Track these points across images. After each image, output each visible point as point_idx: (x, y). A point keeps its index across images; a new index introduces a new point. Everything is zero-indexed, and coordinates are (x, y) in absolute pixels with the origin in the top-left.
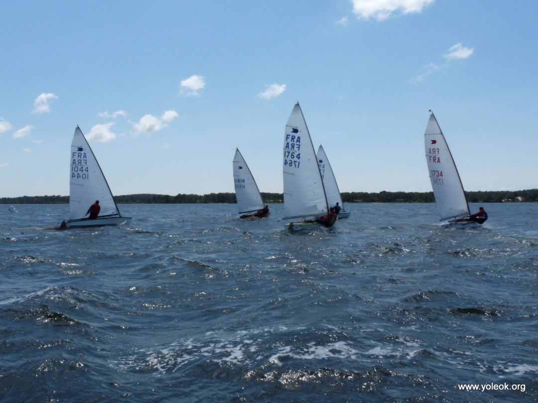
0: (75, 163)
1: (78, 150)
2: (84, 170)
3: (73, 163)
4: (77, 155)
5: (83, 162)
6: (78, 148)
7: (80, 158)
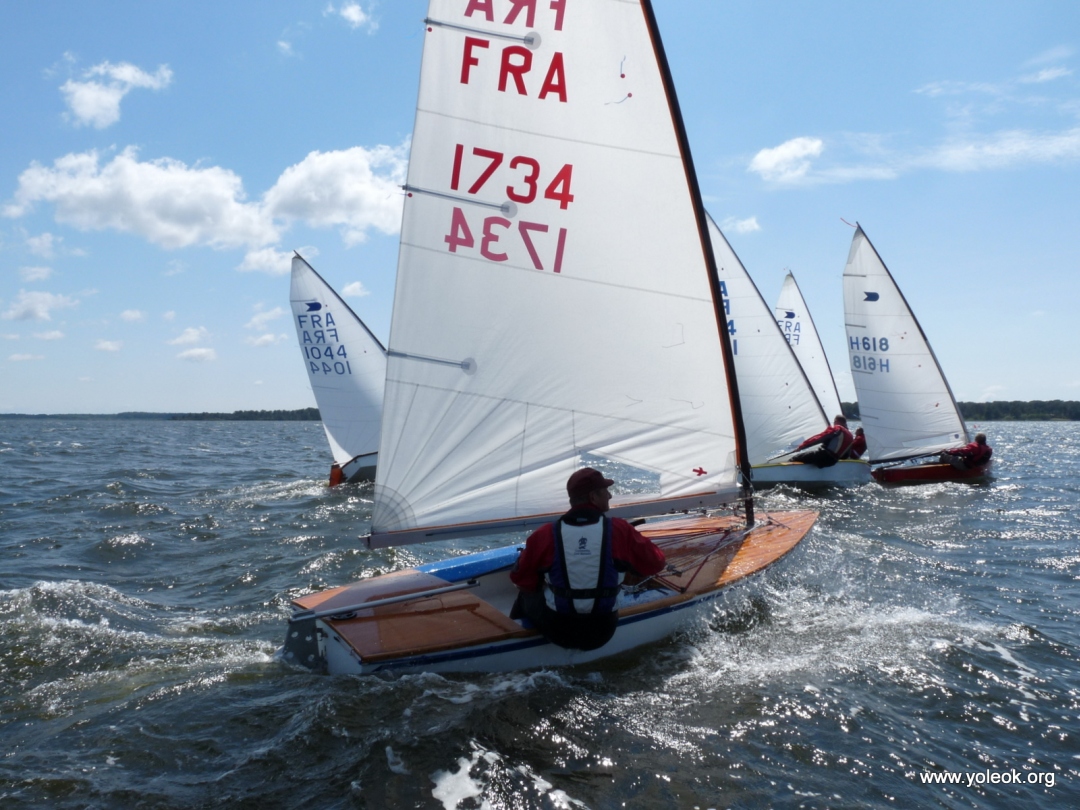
0: (310, 339)
1: (309, 310)
2: (335, 352)
3: (305, 340)
4: (309, 319)
5: (327, 334)
6: (309, 304)
7: (318, 328)
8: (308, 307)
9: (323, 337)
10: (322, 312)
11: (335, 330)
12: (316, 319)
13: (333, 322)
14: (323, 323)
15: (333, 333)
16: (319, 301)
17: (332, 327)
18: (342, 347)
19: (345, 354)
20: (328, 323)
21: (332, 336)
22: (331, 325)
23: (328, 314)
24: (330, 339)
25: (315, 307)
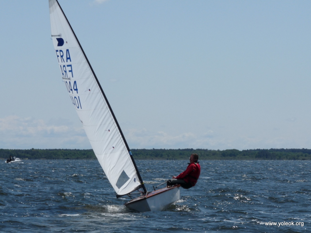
2: (73, 87)
4: (58, 54)
5: (68, 69)
6: (58, 39)
7: (64, 63)
8: (57, 42)
9: (66, 72)
10: (64, 48)
11: (71, 66)
12: (62, 53)
14: (65, 57)
17: (69, 63)
18: (75, 82)
19: (76, 90)
20: (67, 59)
21: (70, 71)
23: (67, 50)
24: (69, 74)
25: (61, 42)
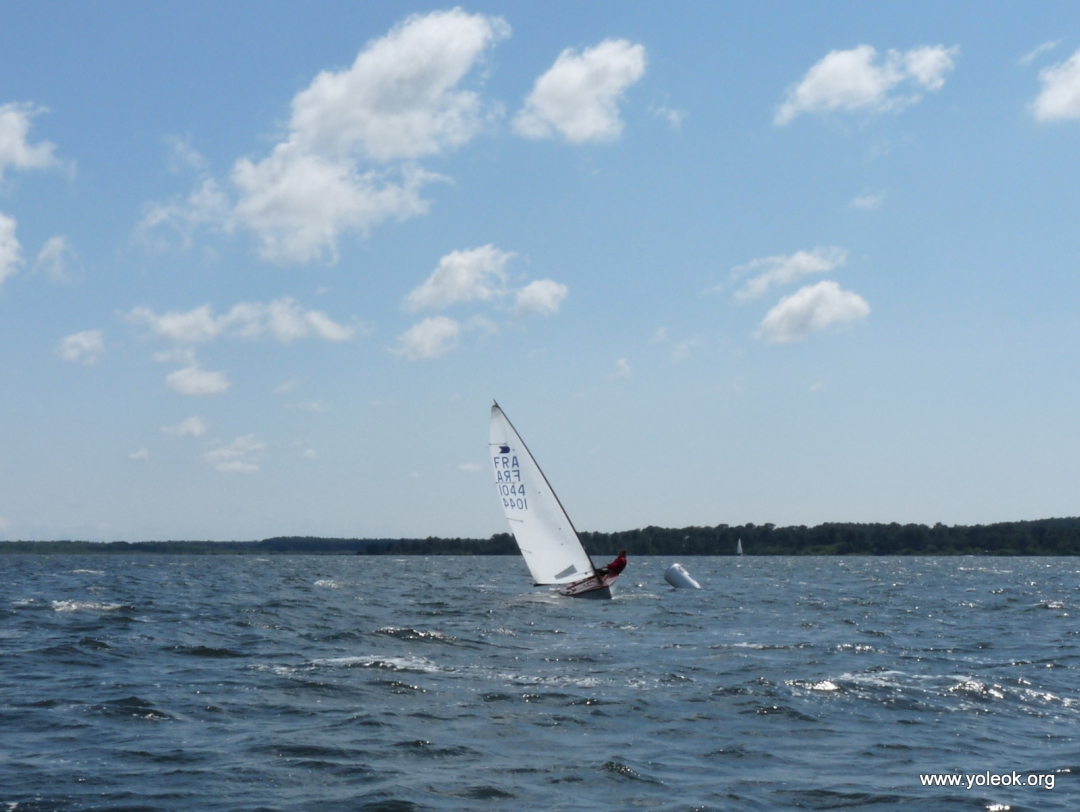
0: (502, 481)
1: (502, 452)
2: (517, 490)
3: (499, 479)
4: (500, 460)
5: (512, 474)
6: (502, 448)
7: (506, 469)
8: (500, 450)
9: (509, 476)
10: (510, 455)
11: (518, 471)
12: (505, 460)
13: (517, 464)
14: (510, 464)
15: (516, 473)
16: (509, 446)
17: (516, 468)
18: (522, 486)
19: (523, 492)
20: (513, 465)
21: (516, 476)
22: (516, 467)
23: (515, 458)
24: (514, 479)
25: (505, 450)
